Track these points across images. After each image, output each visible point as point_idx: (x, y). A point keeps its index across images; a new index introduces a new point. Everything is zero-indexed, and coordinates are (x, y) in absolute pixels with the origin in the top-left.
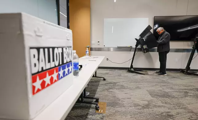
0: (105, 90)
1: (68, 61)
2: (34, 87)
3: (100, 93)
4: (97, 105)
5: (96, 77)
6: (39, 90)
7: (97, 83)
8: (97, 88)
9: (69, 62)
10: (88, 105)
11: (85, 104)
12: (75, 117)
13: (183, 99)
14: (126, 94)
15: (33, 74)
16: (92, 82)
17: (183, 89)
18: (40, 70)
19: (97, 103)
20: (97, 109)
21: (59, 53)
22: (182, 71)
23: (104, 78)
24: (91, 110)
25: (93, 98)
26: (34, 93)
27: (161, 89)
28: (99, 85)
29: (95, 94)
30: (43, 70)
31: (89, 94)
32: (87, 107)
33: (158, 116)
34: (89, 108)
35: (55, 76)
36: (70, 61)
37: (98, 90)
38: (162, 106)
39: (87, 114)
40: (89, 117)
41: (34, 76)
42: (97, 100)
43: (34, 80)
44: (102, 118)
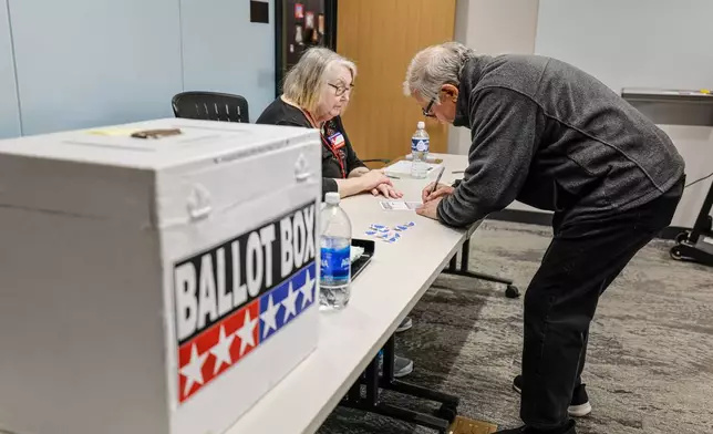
0: (501, 355)
1: (298, 265)
2: (183, 379)
3: (471, 369)
5: (464, 272)
6: (196, 387)
7: (468, 311)
8: (462, 342)
9: (304, 265)
10: (402, 425)
11: (384, 420)
14: (618, 396)
15: (181, 343)
16: (439, 299)
18: (202, 324)
19: (443, 422)
21: (264, 248)
23: (509, 283)
25: (426, 394)
26: (182, 398)
28: (477, 324)
29: (447, 371)
30: (209, 322)
31: (408, 369)
35: (246, 333)
36: (306, 260)
37: (465, 350)
41: (184, 346)
42: (448, 409)
43: (184, 359)
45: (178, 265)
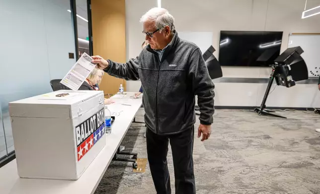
2: (78, 155)
3: (139, 146)
4: (134, 162)
5: (134, 122)
6: (81, 157)
7: (136, 131)
8: (136, 139)
9: (102, 124)
10: (124, 163)
11: (119, 162)
12: (107, 178)
13: (243, 150)
15: (78, 146)
17: (247, 137)
19: (134, 160)
20: (134, 167)
21: (94, 121)
22: (255, 109)
24: (127, 169)
25: (129, 154)
26: (78, 160)
27: (221, 137)
28: (139, 135)
29: (133, 147)
30: (83, 140)
32: (122, 166)
33: (206, 173)
34: (125, 166)
35: (91, 142)
37: (136, 142)
38: (215, 160)
39: (122, 174)
40: (125, 177)
42: (135, 156)
43: (79, 150)
44: (140, 178)
45: (76, 127)
